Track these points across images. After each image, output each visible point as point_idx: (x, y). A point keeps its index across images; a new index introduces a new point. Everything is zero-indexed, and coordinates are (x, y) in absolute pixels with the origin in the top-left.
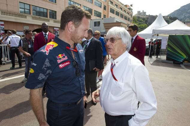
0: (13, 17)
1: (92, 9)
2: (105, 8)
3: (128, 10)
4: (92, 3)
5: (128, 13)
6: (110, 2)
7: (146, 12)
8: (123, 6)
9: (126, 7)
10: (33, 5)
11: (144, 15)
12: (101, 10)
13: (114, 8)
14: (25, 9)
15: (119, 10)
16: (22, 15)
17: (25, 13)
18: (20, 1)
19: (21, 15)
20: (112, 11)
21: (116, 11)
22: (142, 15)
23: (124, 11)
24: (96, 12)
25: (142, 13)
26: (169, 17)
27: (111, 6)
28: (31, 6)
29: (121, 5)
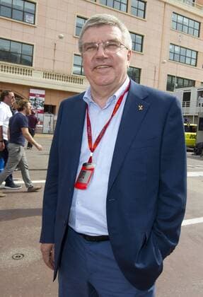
16: (75, 78)
17: (81, 75)
18: (76, 53)
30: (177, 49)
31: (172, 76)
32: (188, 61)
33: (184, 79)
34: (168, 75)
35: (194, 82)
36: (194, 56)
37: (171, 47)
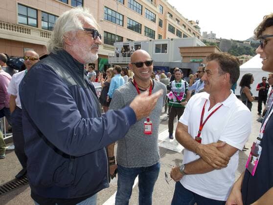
0: (6, 30)
1: (141, 25)
2: (160, 24)
3: (194, 29)
4: (142, 14)
5: (194, 33)
6: (168, 15)
7: (215, 34)
8: (187, 22)
9: (192, 24)
10: (42, 11)
11: (213, 39)
12: (154, 27)
13: (175, 24)
14: (27, 17)
15: (181, 28)
16: (22, 27)
17: (28, 24)
18: (20, 2)
19: (20, 28)
20: (172, 29)
21: (177, 30)
22: (209, 39)
23: (189, 29)
24: (147, 29)
25: (209, 34)
26: (250, 43)
27: (170, 21)
28: (39, 12)
29: (185, 21)
30: (110, 12)
31: (107, 33)
32: (118, 22)
33: (111, 34)
34: (105, 32)
35: (122, 38)
36: (121, 18)
37: (105, 9)
